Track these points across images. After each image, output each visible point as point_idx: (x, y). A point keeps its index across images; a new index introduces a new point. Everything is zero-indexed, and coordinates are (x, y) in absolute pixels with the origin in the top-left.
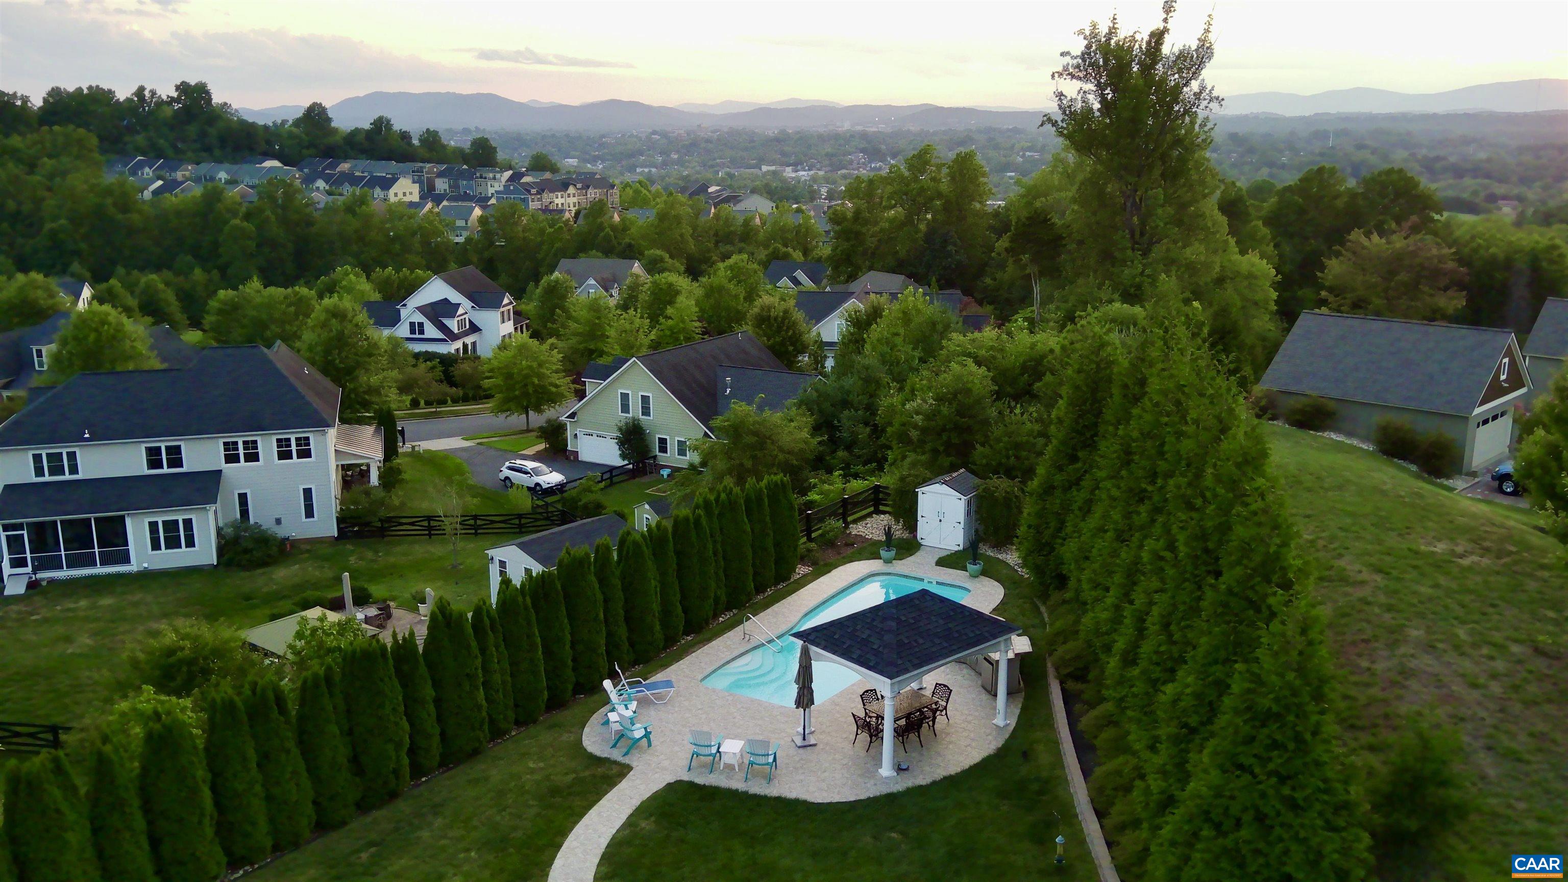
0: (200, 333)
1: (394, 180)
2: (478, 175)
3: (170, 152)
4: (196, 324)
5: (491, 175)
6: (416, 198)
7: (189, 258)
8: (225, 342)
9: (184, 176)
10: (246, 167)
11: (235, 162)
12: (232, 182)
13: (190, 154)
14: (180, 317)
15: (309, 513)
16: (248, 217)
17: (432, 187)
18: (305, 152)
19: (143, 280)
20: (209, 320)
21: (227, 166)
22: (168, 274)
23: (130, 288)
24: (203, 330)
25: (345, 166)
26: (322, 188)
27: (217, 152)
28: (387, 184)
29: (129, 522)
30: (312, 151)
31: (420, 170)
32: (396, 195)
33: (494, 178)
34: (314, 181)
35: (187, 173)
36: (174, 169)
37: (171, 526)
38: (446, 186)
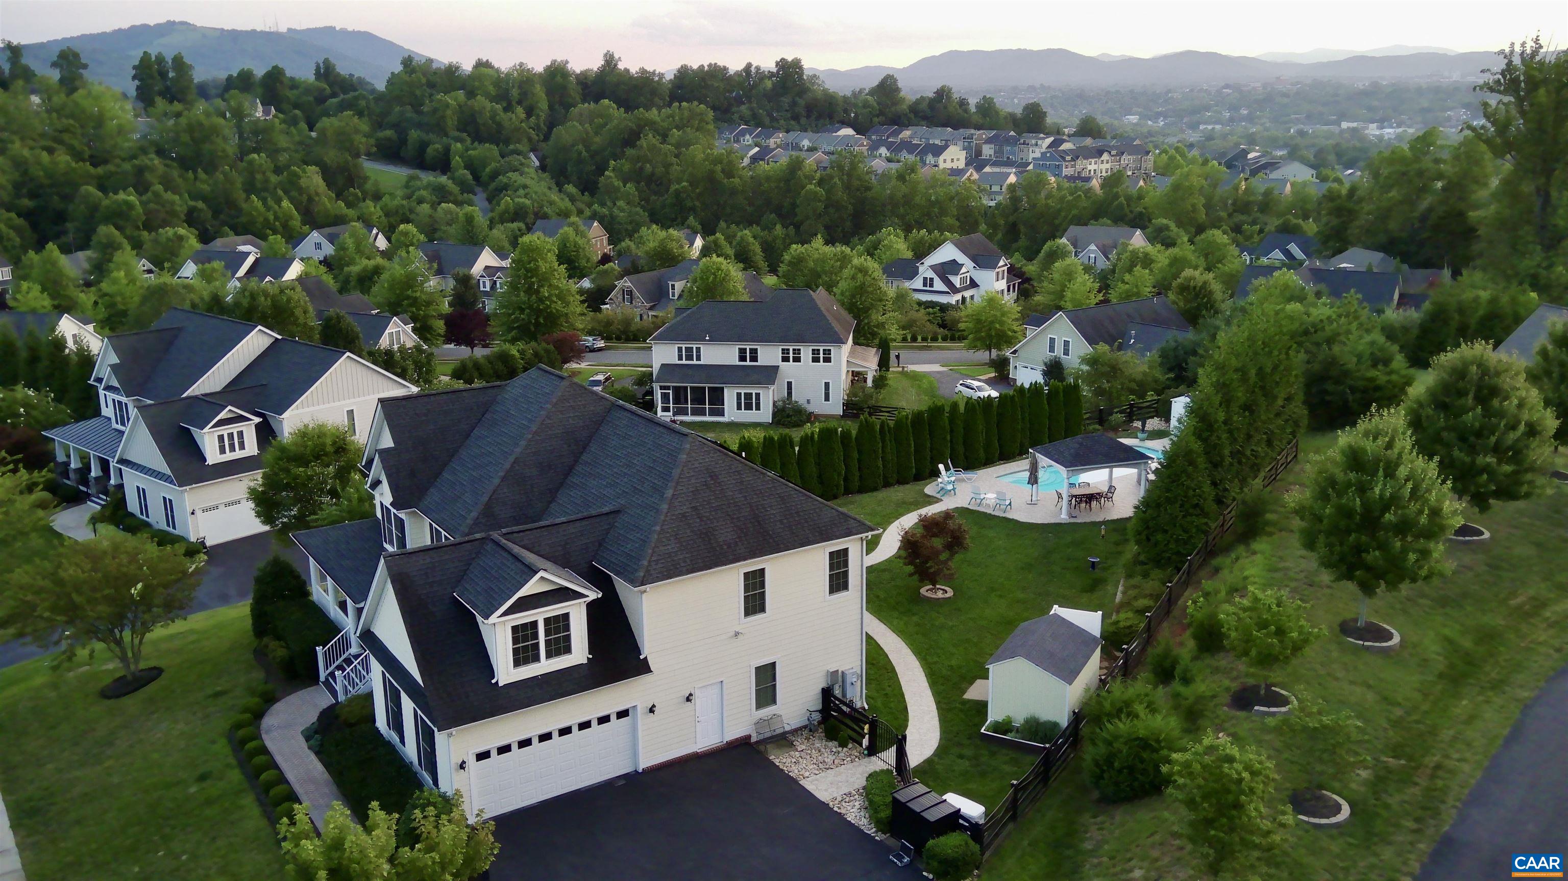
0: (775, 278)
1: (946, 147)
2: (1022, 141)
3: (767, 120)
4: (773, 270)
5: (1034, 142)
6: (961, 164)
7: (773, 215)
8: (790, 286)
9: (775, 143)
10: (825, 135)
11: (816, 131)
12: (812, 150)
13: (782, 122)
14: (763, 265)
15: (827, 398)
16: (820, 183)
17: (979, 153)
18: (876, 120)
19: (739, 234)
20: (783, 268)
21: (810, 134)
22: (756, 229)
23: (729, 239)
24: (777, 276)
25: (906, 134)
26: (883, 155)
27: (803, 121)
28: (938, 151)
29: (726, 390)
30: (882, 118)
31: (971, 137)
32: (945, 161)
33: (1036, 145)
34: (877, 148)
35: (779, 140)
36: (769, 137)
37: (748, 396)
38: (992, 152)
